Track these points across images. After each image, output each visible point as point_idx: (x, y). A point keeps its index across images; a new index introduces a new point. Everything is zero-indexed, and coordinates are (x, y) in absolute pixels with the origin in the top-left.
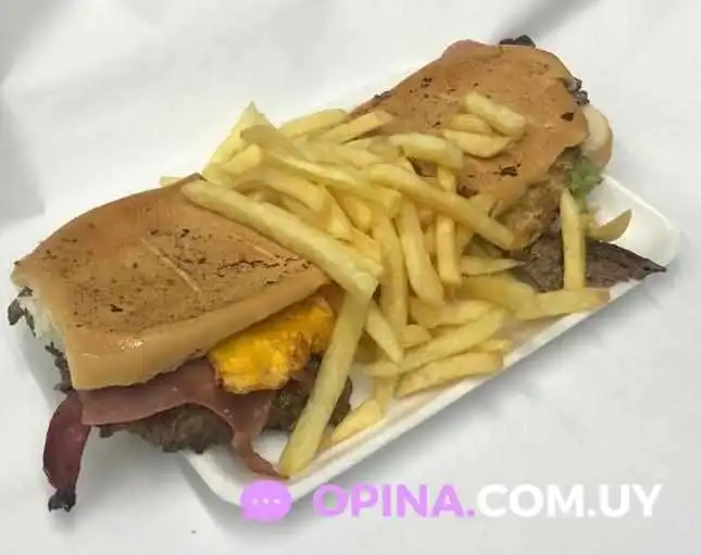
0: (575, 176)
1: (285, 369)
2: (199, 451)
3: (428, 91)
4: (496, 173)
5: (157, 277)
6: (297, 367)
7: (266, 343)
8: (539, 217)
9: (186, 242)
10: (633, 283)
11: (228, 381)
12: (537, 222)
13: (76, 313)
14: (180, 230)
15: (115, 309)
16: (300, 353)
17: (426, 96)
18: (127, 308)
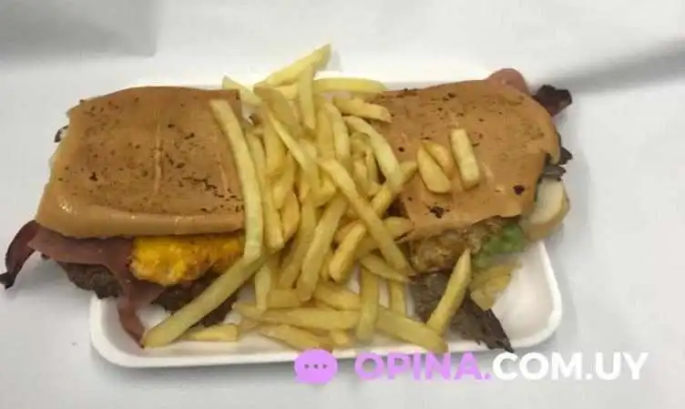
0: (495, 239)
1: (179, 275)
2: (101, 296)
3: (446, 106)
4: (429, 207)
5: (141, 164)
6: (189, 278)
7: (179, 251)
8: (445, 256)
9: (185, 145)
10: (483, 347)
11: (134, 264)
12: (442, 259)
13: (67, 168)
14: (188, 132)
15: (94, 178)
16: (197, 269)
17: (440, 109)
18: (101, 180)
